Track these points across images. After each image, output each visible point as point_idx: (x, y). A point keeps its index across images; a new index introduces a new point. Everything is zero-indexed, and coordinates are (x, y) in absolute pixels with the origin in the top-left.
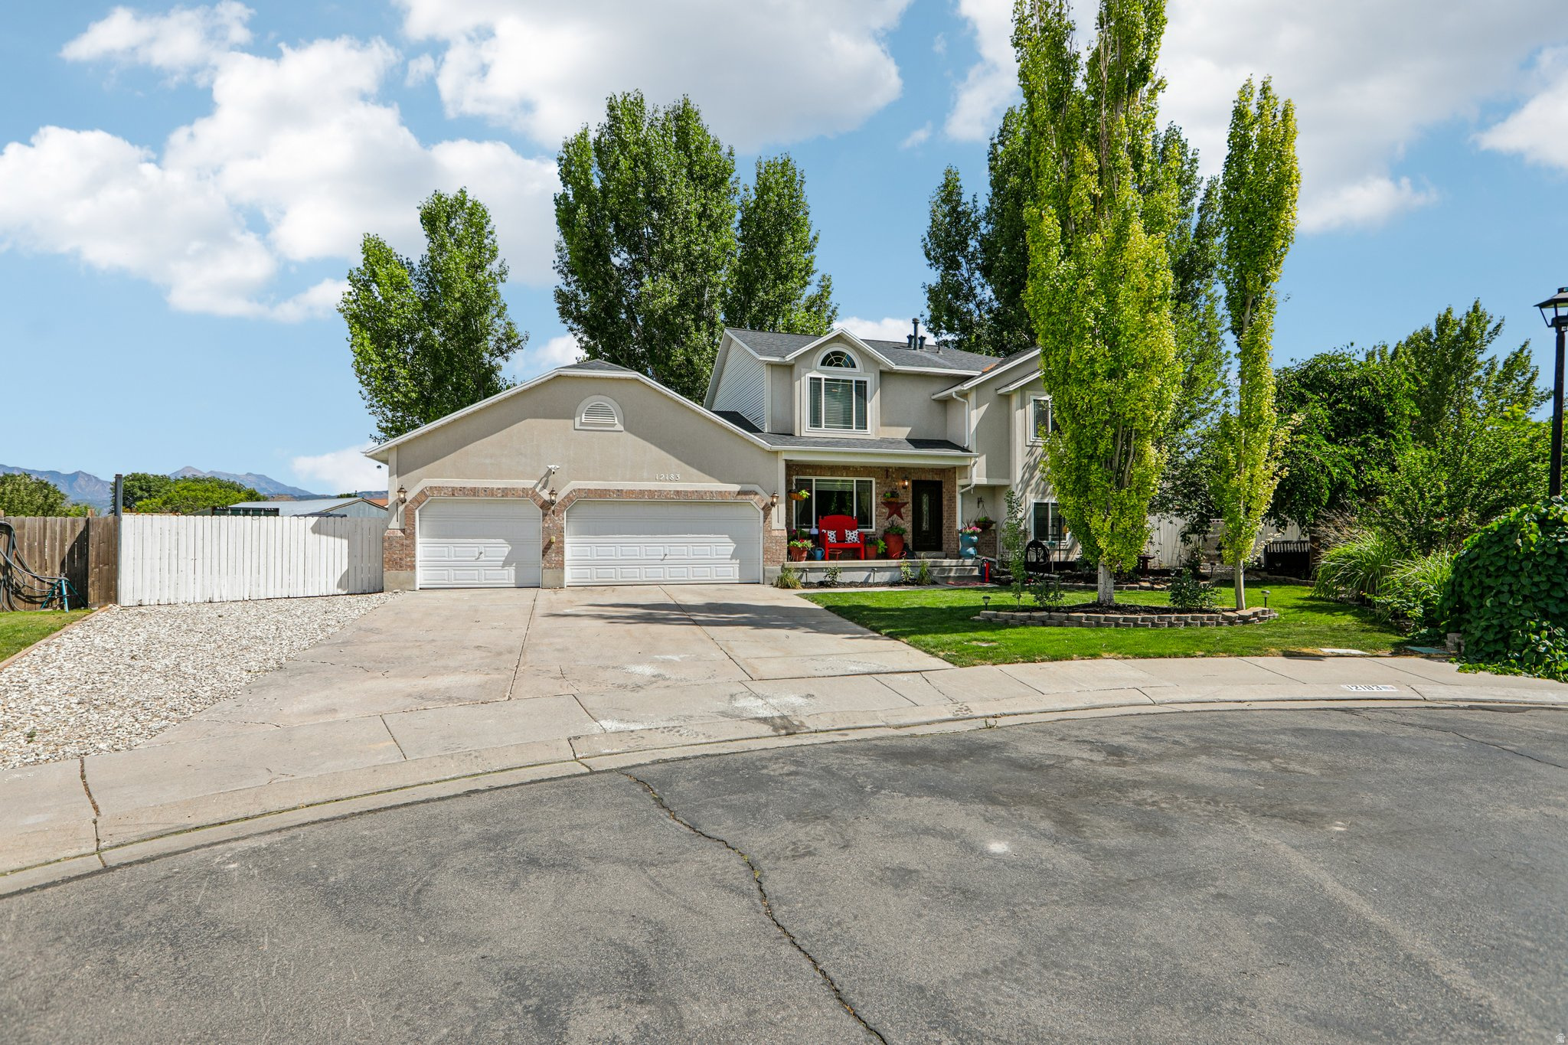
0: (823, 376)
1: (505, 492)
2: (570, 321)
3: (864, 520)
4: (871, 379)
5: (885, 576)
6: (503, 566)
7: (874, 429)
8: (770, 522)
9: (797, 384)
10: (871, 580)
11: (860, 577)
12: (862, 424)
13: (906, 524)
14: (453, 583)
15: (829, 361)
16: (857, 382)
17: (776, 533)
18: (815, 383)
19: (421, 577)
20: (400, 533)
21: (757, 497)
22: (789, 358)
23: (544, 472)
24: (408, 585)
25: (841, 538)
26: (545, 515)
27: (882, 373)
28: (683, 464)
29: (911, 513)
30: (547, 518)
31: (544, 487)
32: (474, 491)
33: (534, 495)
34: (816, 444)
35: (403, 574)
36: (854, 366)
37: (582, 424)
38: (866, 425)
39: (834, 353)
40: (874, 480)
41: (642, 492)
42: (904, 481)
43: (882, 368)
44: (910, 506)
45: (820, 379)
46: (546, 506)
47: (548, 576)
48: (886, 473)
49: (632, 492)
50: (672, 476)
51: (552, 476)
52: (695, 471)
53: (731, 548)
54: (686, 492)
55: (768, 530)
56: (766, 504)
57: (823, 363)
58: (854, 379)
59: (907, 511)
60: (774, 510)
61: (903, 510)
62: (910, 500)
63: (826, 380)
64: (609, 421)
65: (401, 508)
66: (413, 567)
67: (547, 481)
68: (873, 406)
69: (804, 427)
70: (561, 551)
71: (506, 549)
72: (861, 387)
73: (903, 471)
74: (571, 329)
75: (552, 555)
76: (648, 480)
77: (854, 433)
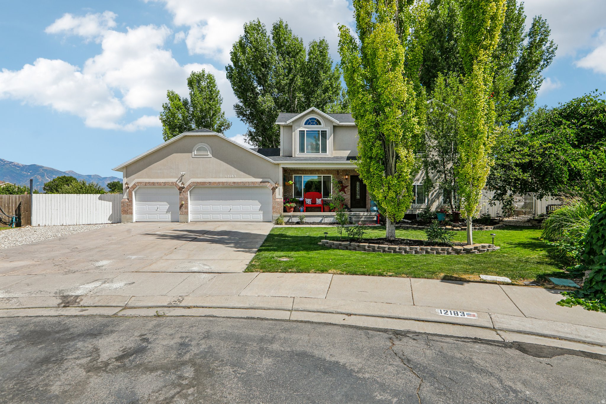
0: (306, 130)
1: (165, 183)
2: (241, 117)
3: (327, 194)
4: (329, 130)
5: (331, 220)
6: (167, 213)
7: (330, 152)
8: (275, 195)
9: (293, 133)
10: (323, 222)
11: (318, 220)
12: (324, 150)
13: (347, 196)
14: (148, 220)
15: (307, 123)
16: (322, 131)
17: (278, 200)
18: (302, 133)
19: (135, 218)
20: (127, 200)
21: (269, 184)
22: (288, 122)
23: (180, 176)
24: (130, 220)
25: (314, 202)
26: (180, 193)
27: (334, 127)
28: (237, 170)
29: (350, 191)
30: (181, 194)
31: (180, 181)
32: (153, 184)
33: (176, 185)
34: (302, 160)
35: (128, 216)
36: (320, 124)
37: (195, 155)
38: (326, 151)
39: (311, 119)
40: (332, 176)
41: (219, 183)
42: (346, 176)
43: (334, 124)
44: (349, 187)
45: (304, 131)
46: (181, 189)
47: (181, 218)
48: (337, 172)
49: (215, 183)
50: (233, 176)
51: (183, 177)
52: (242, 173)
53: (259, 207)
54: (238, 182)
55: (274, 198)
56: (273, 187)
57: (305, 124)
58: (320, 130)
59: (348, 190)
60: (277, 190)
61: (346, 189)
62: (349, 185)
63: (307, 131)
64: (205, 153)
65: (128, 190)
66: (132, 213)
67: (182, 179)
68: (330, 142)
69: (297, 153)
70: (187, 208)
71: (167, 206)
72: (324, 134)
73: (346, 172)
74: (242, 120)
75: (183, 209)
76: (222, 178)
77: (321, 155)
